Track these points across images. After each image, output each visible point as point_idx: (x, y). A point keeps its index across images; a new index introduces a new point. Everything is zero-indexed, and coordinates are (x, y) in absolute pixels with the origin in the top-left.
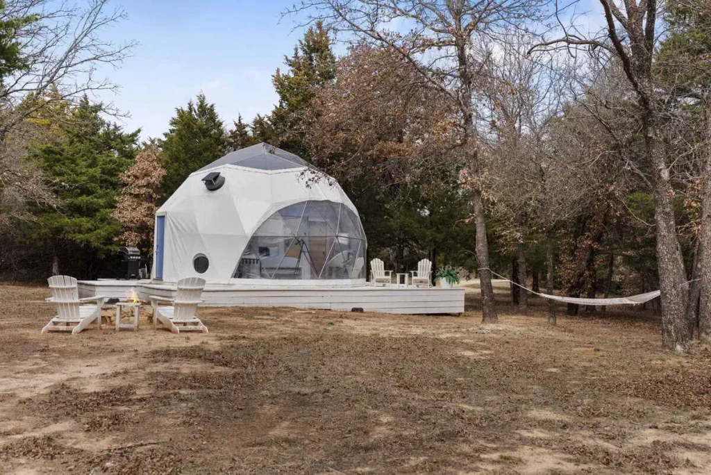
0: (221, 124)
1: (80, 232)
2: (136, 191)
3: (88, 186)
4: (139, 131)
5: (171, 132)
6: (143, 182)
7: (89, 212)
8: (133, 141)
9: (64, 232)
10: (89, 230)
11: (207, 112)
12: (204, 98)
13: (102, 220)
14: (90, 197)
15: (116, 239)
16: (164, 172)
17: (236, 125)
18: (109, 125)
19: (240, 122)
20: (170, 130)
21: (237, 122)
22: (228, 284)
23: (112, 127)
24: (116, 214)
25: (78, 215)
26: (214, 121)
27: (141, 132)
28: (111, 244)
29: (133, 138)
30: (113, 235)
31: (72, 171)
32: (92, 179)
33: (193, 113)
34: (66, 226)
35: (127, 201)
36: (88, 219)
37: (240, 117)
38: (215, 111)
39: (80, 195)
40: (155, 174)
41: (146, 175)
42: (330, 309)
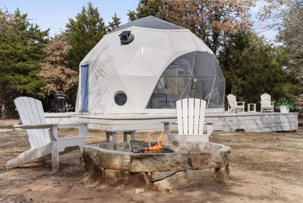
0: (102, 20)
1: (20, 84)
2: (54, 59)
3: (23, 56)
4: (49, 29)
5: (66, 32)
6: (58, 53)
7: (25, 72)
8: (46, 35)
9: (9, 84)
10: (25, 83)
11: (94, 12)
12: (91, 4)
13: (33, 77)
14: (24, 63)
15: (42, 88)
16: (71, 47)
17: (113, 18)
18: (32, 25)
19: (115, 17)
20: (66, 30)
21: (114, 17)
22: (144, 114)
23: (34, 26)
24: (41, 74)
25: (18, 74)
26: (98, 18)
27: (50, 30)
28: (39, 92)
29: (46, 33)
30: (40, 86)
31: (13, 47)
32: (26, 52)
33: (85, 13)
34: (11, 80)
35: (48, 66)
36: (24, 76)
37: (115, 14)
38: (98, 12)
39: (19, 61)
40: (66, 48)
41: (58, 49)
42: (222, 131)
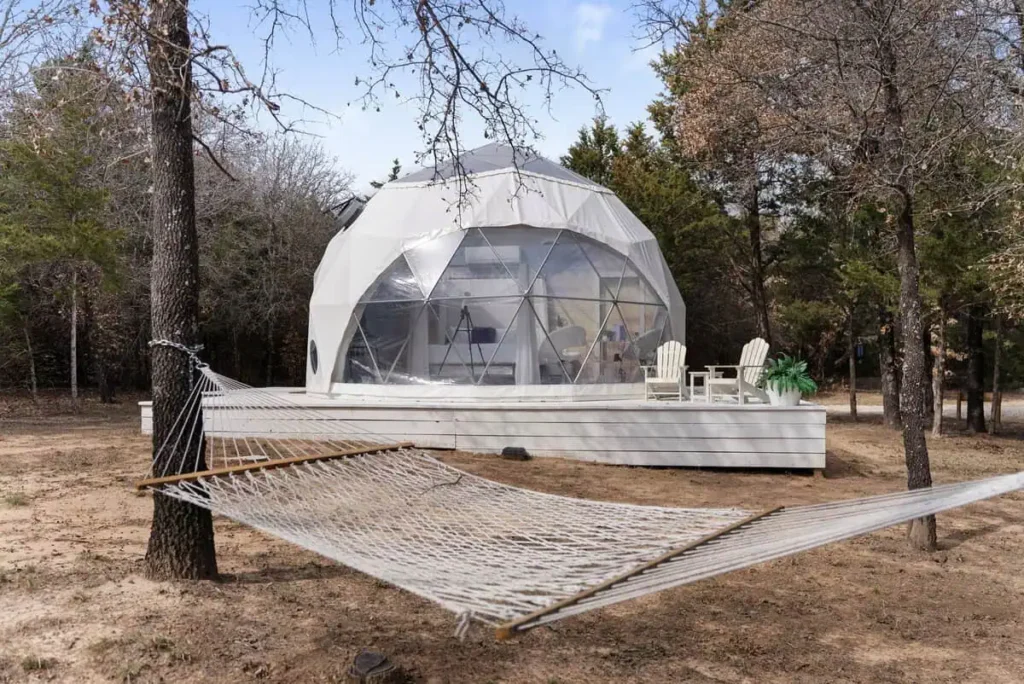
42: (454, 450)
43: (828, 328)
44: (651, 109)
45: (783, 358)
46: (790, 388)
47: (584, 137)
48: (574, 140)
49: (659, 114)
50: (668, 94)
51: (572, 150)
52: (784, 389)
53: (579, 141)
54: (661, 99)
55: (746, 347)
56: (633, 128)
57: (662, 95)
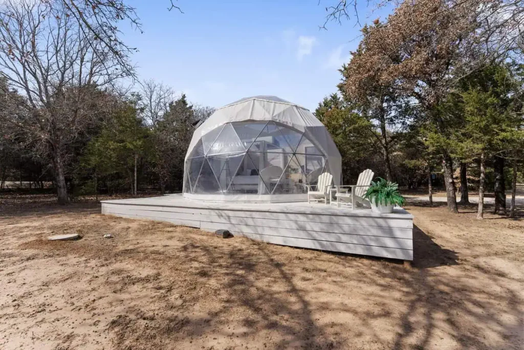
42: (199, 228)
43: (419, 169)
44: (338, 86)
45: (380, 180)
46: (383, 202)
47: (320, 106)
48: (317, 106)
49: (341, 87)
50: (344, 79)
51: (317, 110)
52: (379, 202)
53: (319, 107)
54: (342, 82)
55: (361, 175)
56: (333, 95)
57: (342, 79)
